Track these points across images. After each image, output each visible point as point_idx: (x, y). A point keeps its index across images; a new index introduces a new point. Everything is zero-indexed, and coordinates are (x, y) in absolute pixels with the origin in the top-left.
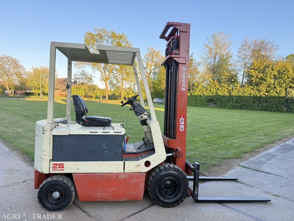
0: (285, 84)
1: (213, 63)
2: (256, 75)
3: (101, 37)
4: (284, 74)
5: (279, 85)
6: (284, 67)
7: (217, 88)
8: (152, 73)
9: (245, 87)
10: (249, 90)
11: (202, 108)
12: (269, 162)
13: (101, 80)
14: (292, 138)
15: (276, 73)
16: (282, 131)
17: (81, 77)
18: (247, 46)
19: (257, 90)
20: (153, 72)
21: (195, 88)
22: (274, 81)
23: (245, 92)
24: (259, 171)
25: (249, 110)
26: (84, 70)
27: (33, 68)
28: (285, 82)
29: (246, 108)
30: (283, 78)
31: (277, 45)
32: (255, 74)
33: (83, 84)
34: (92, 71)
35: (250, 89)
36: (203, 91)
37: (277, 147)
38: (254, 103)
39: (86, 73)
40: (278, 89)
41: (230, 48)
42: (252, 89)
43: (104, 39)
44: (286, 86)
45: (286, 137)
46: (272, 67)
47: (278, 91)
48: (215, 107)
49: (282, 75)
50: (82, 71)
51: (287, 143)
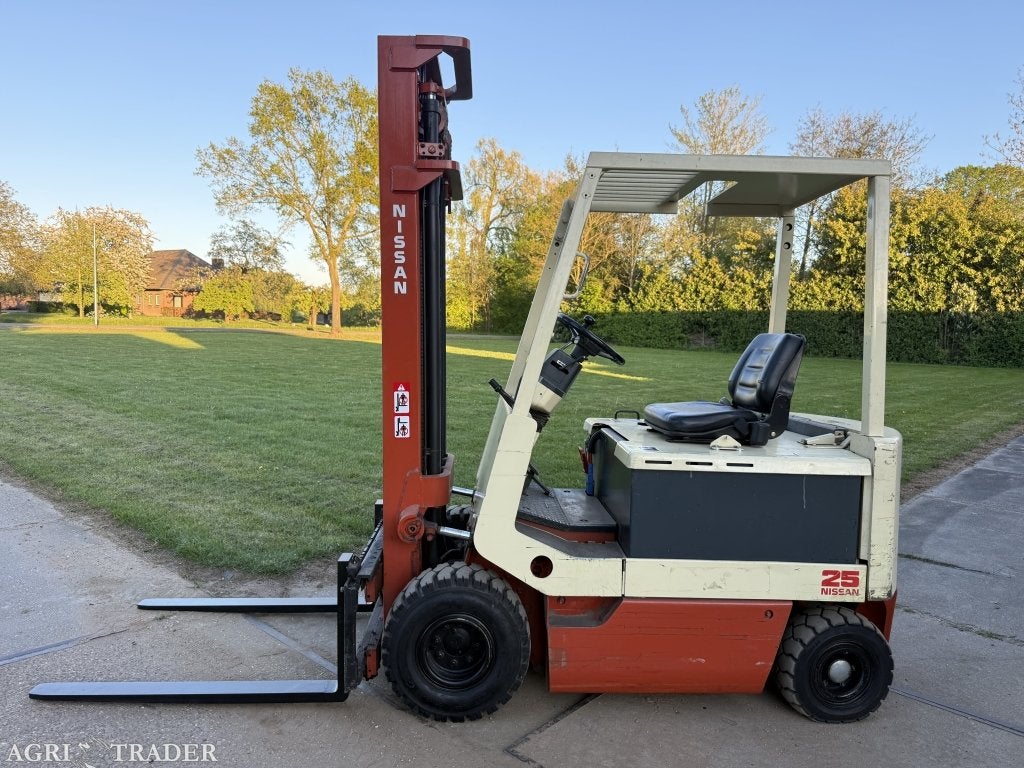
0: (944, 270)
1: (703, 196)
2: (851, 240)
3: (313, 104)
4: (943, 234)
5: (925, 273)
6: (941, 209)
7: (717, 284)
8: (493, 231)
9: (815, 278)
10: (827, 288)
11: (669, 351)
12: (941, 529)
13: (313, 256)
14: (990, 449)
15: (916, 232)
16: (953, 427)
17: (239, 244)
18: (820, 140)
19: (855, 288)
20: (497, 229)
21: (643, 283)
22: (908, 259)
23: (814, 296)
24: (919, 559)
25: (826, 358)
26: (248, 221)
27: (60, 213)
28: (945, 262)
29: (816, 351)
30: (940, 249)
31: (921, 136)
32: (845, 233)
33: (245, 271)
34: (280, 225)
35: (829, 284)
36: (673, 293)
37: (952, 480)
38: (844, 332)
39: (258, 230)
40: (923, 285)
41: (760, 145)
42: (838, 285)
43: (324, 111)
44: (946, 276)
45: (972, 447)
46: (904, 212)
47: (921, 293)
48: (713, 346)
49: (935, 239)
50: (241, 225)
51: (978, 466)
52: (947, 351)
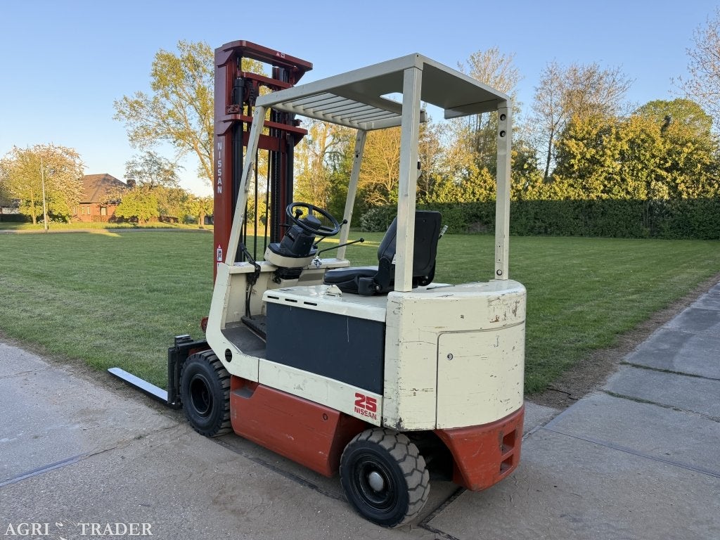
0: (645, 173)
1: (475, 126)
2: (581, 153)
3: (196, 66)
4: (644, 148)
5: (632, 175)
6: (642, 130)
7: (488, 187)
8: (328, 155)
9: (556, 181)
10: (564, 188)
11: (456, 235)
12: (682, 351)
13: (202, 175)
14: (698, 295)
15: (626, 147)
16: (668, 280)
17: (146, 169)
18: (556, 84)
19: (584, 187)
20: (330, 153)
21: (436, 188)
22: (620, 166)
23: (555, 193)
24: (674, 372)
25: (565, 237)
26: (152, 152)
27: (15, 150)
28: (646, 167)
29: (558, 232)
30: (642, 158)
31: (626, 79)
32: (577, 149)
33: (151, 187)
34: (176, 154)
35: (566, 185)
36: (457, 195)
37: (679, 316)
38: (577, 219)
39: (160, 159)
40: (631, 183)
41: (514, 89)
42: (571, 186)
43: (204, 71)
44: (647, 177)
45: (686, 294)
46: (617, 133)
47: (630, 189)
48: (486, 232)
49: (639, 151)
50: (147, 155)
51: (694, 306)
52: (649, 229)
